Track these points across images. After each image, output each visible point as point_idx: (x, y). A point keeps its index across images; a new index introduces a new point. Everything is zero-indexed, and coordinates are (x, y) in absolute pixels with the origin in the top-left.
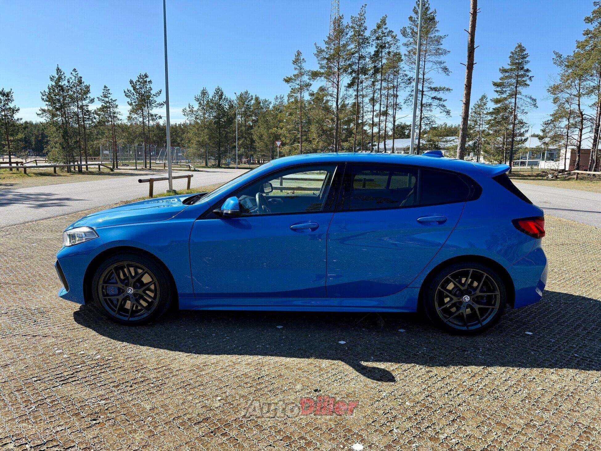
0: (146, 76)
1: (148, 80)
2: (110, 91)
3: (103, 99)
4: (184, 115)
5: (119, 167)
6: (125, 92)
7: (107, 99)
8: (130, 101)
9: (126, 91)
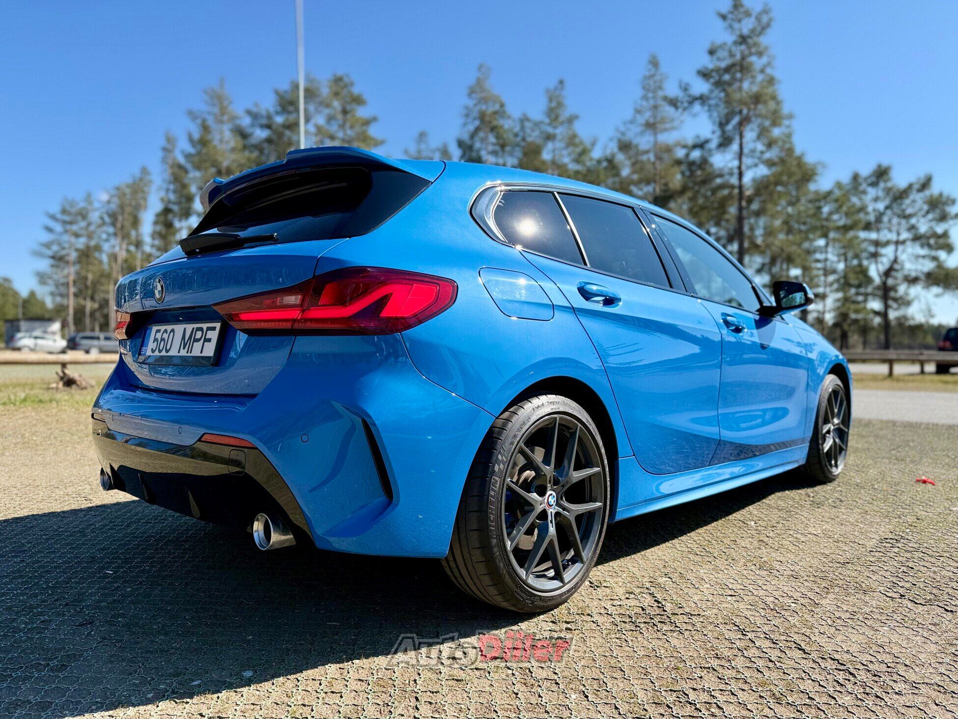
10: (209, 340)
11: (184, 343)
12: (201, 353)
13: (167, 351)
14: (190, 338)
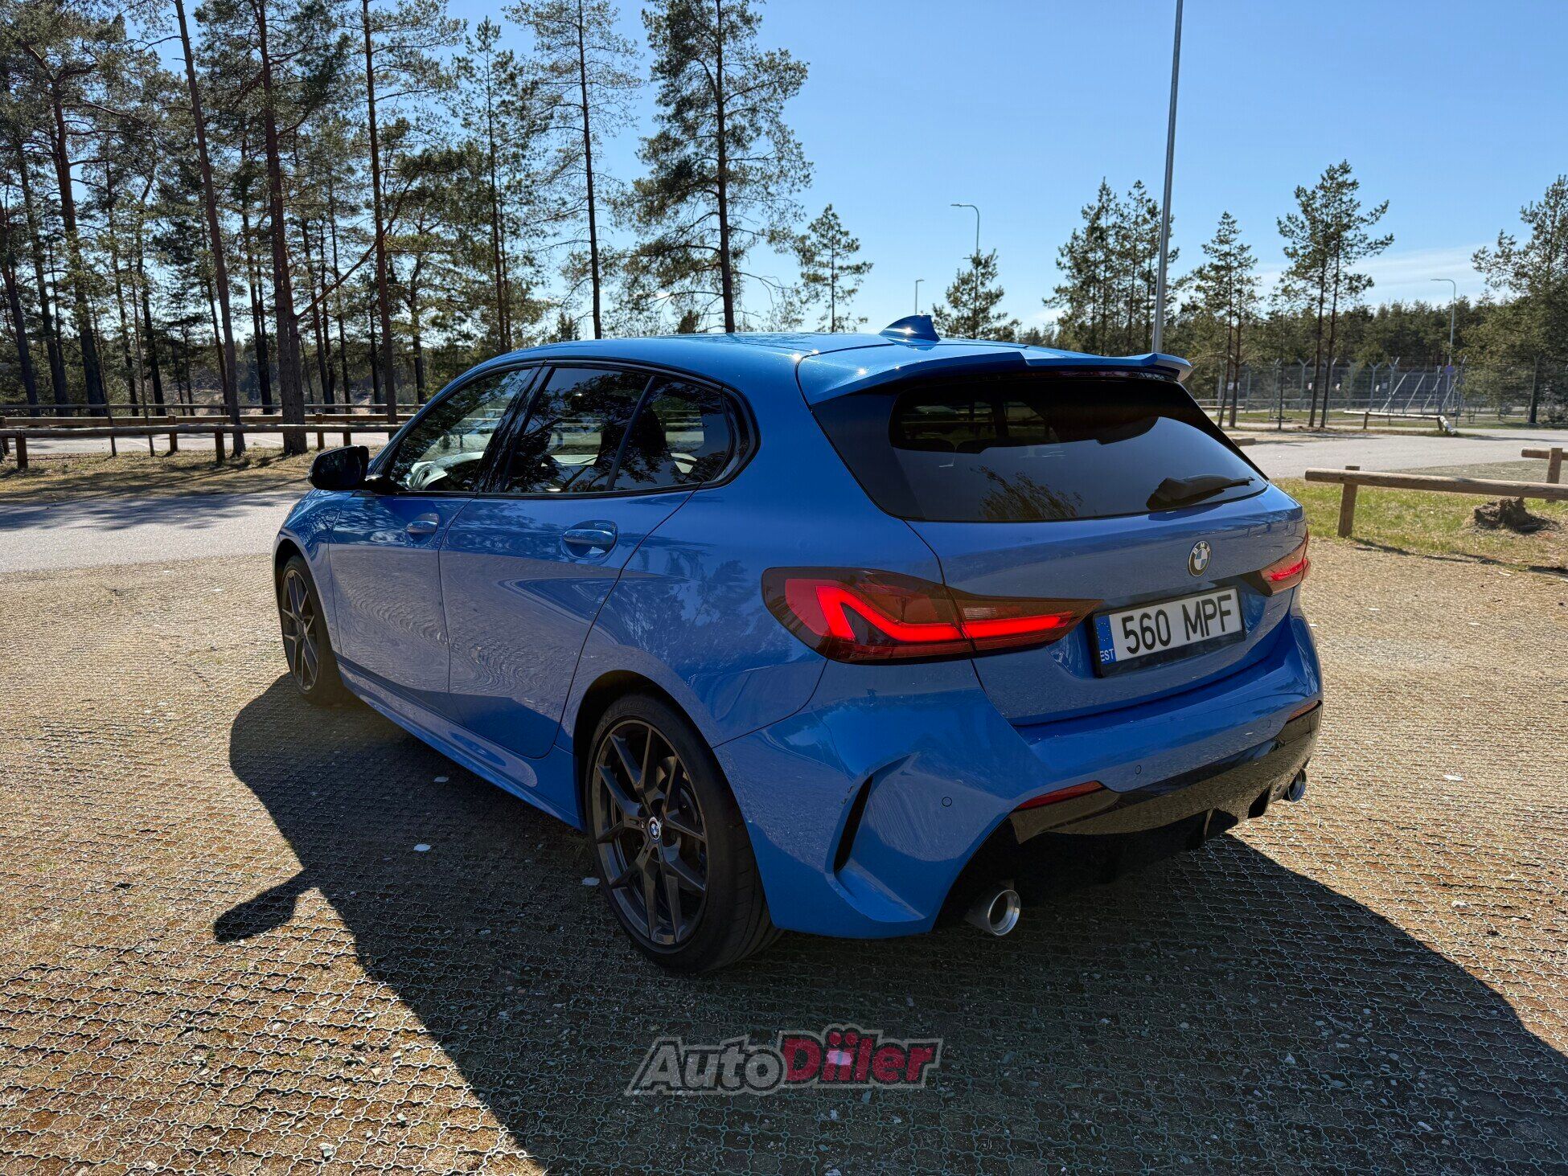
0: (1345, 170)
1: (1349, 178)
2: (1237, 226)
3: (1216, 247)
4: (1479, 268)
5: (1237, 424)
6: (1279, 223)
7: (1225, 248)
8: (1290, 245)
9: (1284, 219)
10: (1228, 613)
11: (1190, 624)
12: (1224, 630)
13: (1165, 643)
14: (1198, 616)
